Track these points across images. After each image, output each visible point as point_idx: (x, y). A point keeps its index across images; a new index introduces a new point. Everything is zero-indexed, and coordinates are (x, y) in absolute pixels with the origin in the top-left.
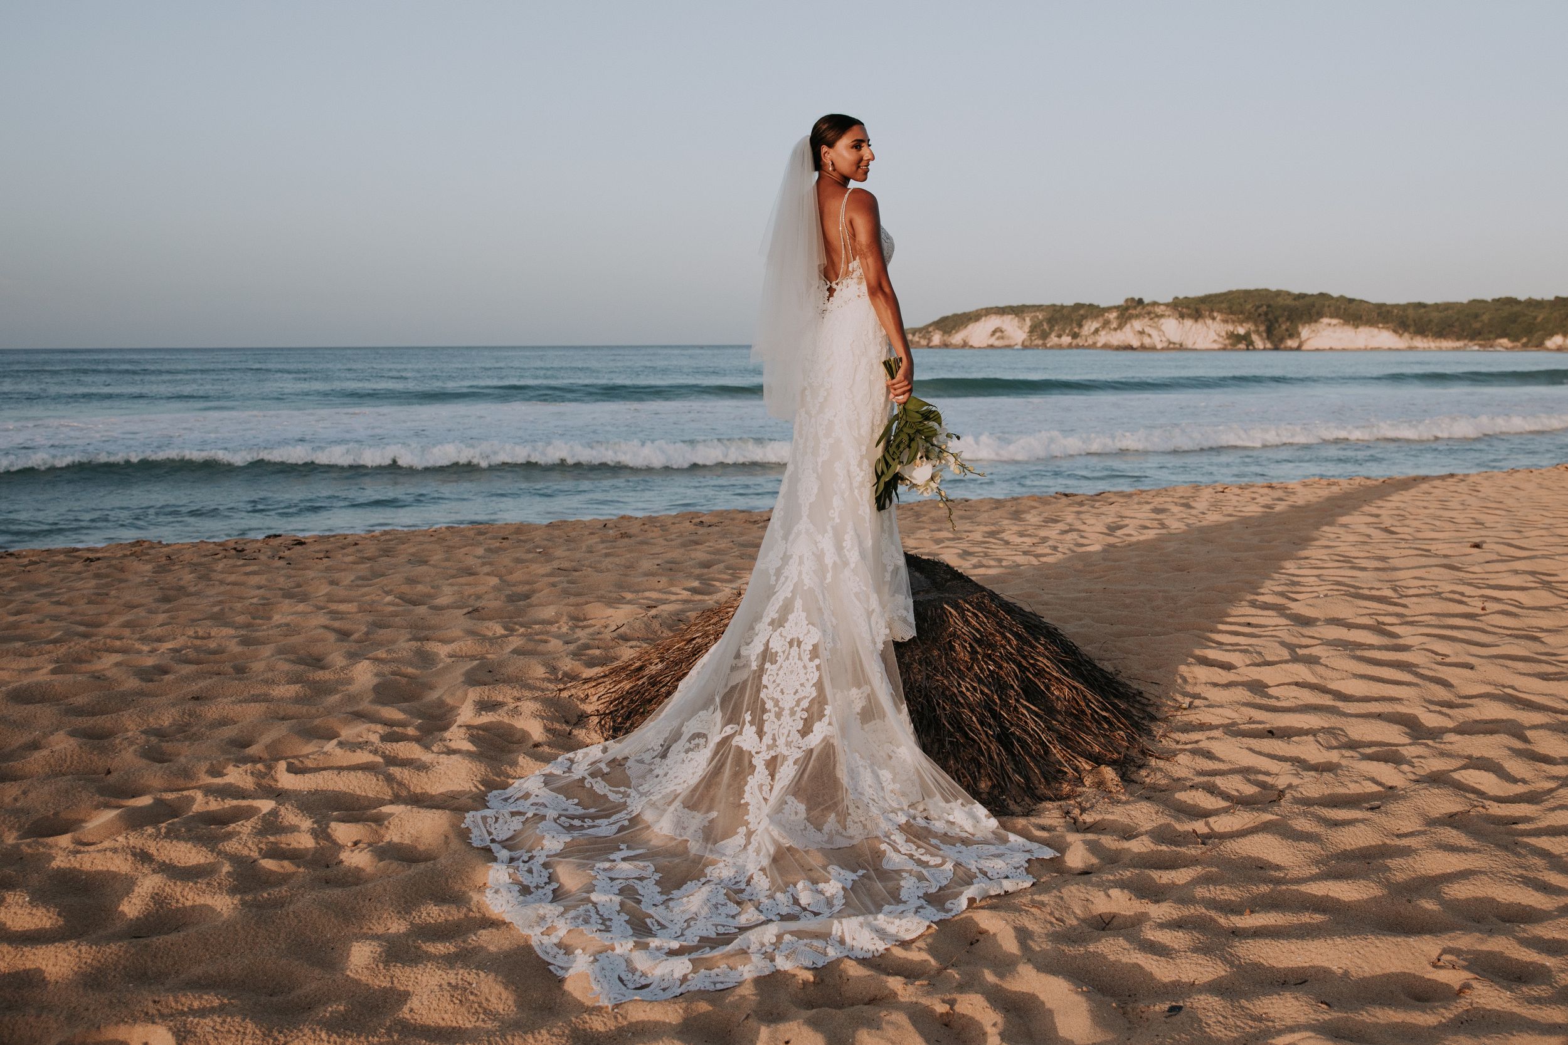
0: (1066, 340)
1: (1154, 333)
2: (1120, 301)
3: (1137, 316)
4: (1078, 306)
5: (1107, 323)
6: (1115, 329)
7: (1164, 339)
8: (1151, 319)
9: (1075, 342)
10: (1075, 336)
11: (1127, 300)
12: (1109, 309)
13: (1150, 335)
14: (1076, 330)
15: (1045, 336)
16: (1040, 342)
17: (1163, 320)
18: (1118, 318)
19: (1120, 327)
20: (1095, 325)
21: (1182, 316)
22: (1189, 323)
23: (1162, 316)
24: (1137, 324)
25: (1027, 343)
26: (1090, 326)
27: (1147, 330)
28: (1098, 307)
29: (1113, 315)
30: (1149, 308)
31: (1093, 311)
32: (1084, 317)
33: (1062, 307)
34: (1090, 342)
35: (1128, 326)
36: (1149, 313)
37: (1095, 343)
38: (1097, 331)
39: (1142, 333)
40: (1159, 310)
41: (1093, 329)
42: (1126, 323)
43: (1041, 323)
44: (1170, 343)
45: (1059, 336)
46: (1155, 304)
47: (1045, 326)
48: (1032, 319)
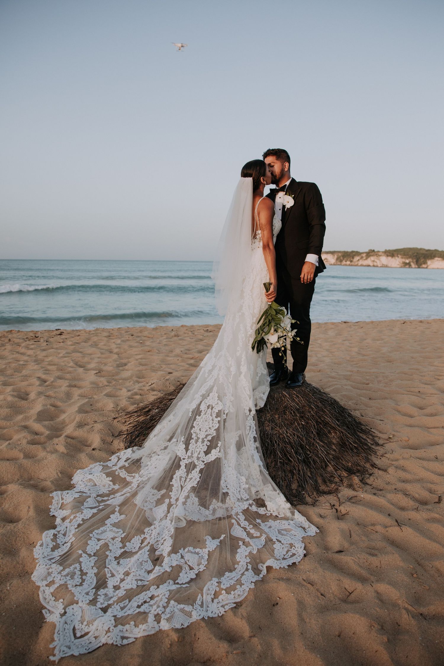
0: (348, 263)
1: (378, 261)
2: (367, 250)
3: (372, 256)
4: (353, 252)
5: (362, 258)
6: (365, 260)
7: (381, 263)
9: (351, 264)
10: (351, 261)
11: (369, 250)
12: (363, 253)
13: (376, 262)
14: (352, 259)
15: (341, 261)
16: (339, 263)
17: (381, 257)
18: (366, 256)
19: (366, 259)
21: (388, 256)
22: (390, 258)
23: (381, 256)
24: (372, 258)
25: (335, 263)
26: (356, 258)
27: (376, 260)
28: (359, 252)
29: (364, 255)
30: (377, 253)
31: (357, 253)
32: (355, 255)
33: (347, 252)
34: (356, 263)
35: (369, 259)
36: (376, 255)
37: (358, 264)
38: (359, 260)
39: (374, 261)
40: (380, 254)
41: (357, 259)
43: (340, 257)
44: (383, 265)
45: (346, 261)
46: (378, 252)
47: (342, 258)
48: (337, 256)
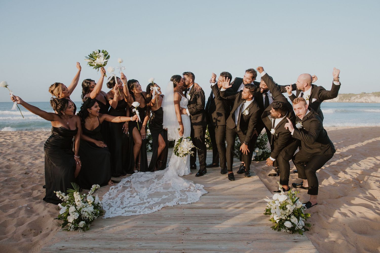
0: (347, 101)
1: (369, 100)
2: (361, 93)
3: (365, 96)
4: (350, 94)
5: (357, 97)
6: (359, 99)
7: (371, 101)
8: (368, 97)
9: (349, 101)
10: (349, 100)
12: (358, 95)
13: (367, 100)
14: (350, 99)
15: (342, 100)
16: (341, 101)
17: (371, 97)
18: (360, 96)
19: (360, 98)
20: (354, 98)
21: (375, 96)
22: (377, 97)
23: (371, 96)
24: (365, 98)
25: (338, 101)
27: (367, 99)
28: (354, 94)
29: (359, 96)
30: (368, 94)
32: (352, 96)
33: (346, 94)
34: (353, 101)
35: (362, 98)
36: (368, 95)
37: (354, 101)
38: (355, 99)
39: (366, 99)
40: (370, 95)
42: (362, 97)
43: (341, 98)
44: (372, 101)
45: (346, 100)
46: (369, 93)
47: (343, 98)
48: (339, 97)
